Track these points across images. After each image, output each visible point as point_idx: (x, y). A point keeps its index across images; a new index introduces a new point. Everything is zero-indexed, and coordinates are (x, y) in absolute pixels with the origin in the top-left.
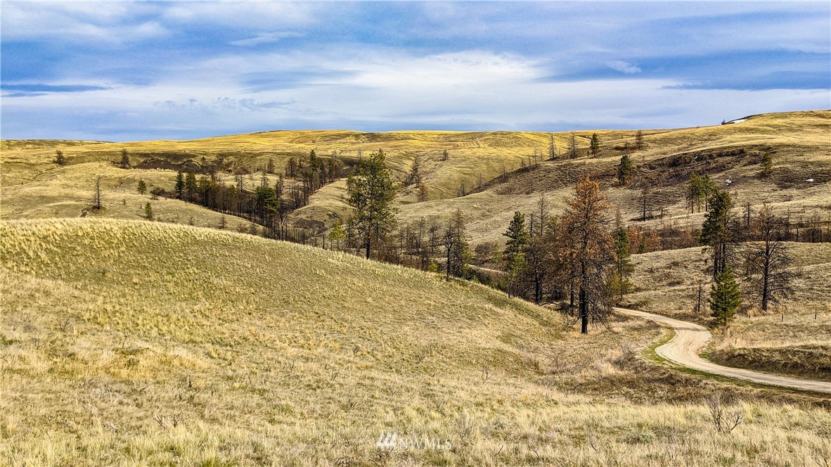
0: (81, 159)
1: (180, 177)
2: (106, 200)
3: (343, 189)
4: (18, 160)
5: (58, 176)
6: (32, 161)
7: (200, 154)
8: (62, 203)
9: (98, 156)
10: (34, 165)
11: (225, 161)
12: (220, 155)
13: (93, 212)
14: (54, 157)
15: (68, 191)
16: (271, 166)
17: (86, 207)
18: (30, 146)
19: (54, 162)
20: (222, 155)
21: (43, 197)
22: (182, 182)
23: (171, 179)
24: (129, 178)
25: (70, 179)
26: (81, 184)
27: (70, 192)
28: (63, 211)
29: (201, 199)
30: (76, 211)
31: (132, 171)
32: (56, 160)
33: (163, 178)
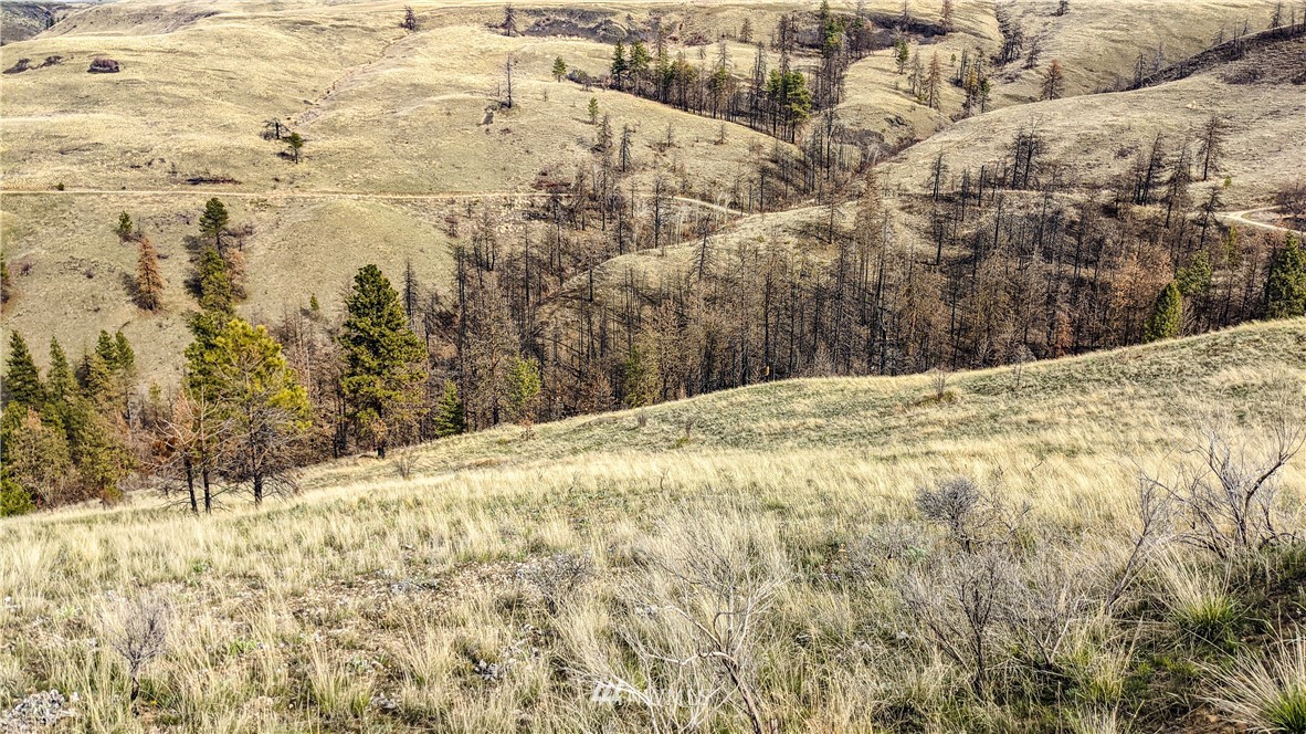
0: (438, 19)
1: (619, 52)
3: (888, 70)
4: (348, 23)
5: (419, 49)
6: (370, 25)
7: (623, 9)
8: (446, 97)
9: (465, 15)
10: (373, 30)
11: (664, 22)
12: (654, 11)
13: (503, 113)
14: (400, 16)
15: (444, 76)
16: (746, 29)
17: (489, 103)
19: (402, 25)
20: (657, 12)
21: (415, 86)
22: (622, 60)
23: (592, 55)
24: (524, 53)
25: (438, 55)
26: (460, 63)
27: (450, 77)
28: (458, 110)
29: (653, 89)
30: (476, 110)
31: (523, 41)
32: (404, 22)
33: (577, 53)
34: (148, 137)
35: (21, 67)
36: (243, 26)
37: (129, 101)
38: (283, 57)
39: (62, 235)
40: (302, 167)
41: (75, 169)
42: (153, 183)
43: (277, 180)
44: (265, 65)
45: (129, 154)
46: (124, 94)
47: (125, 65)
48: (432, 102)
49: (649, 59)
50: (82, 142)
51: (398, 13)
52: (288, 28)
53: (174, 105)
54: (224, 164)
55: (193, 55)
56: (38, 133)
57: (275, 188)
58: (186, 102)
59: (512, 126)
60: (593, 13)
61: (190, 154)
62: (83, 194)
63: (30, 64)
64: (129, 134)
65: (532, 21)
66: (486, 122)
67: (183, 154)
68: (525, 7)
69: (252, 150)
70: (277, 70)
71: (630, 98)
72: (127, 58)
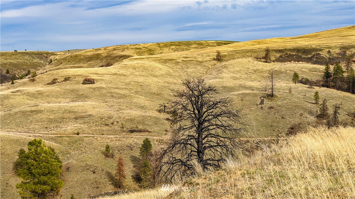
0: (232, 56)
1: (327, 69)
4: (190, 59)
5: (224, 70)
6: (200, 60)
7: (326, 48)
8: (240, 92)
9: (245, 53)
10: (201, 62)
11: (348, 53)
13: (269, 99)
14: (214, 55)
15: (238, 82)
17: (262, 95)
19: (214, 59)
20: (344, 48)
21: (225, 87)
22: (329, 73)
23: (311, 70)
24: (276, 70)
25: (234, 72)
26: (244, 76)
27: (241, 83)
28: (247, 98)
29: (346, 86)
30: (256, 98)
31: (274, 65)
32: (216, 58)
33: (304, 70)
34: (110, 112)
35: (54, 82)
36: (143, 62)
37: (100, 96)
38: (162, 75)
39: (80, 154)
41: (82, 126)
42: (115, 132)
43: (166, 131)
44: (155, 79)
45: (104, 120)
46: (98, 93)
47: (97, 80)
48: (234, 95)
49: (344, 72)
50: (84, 114)
51: (212, 54)
52: (163, 62)
53: (119, 98)
54: (144, 124)
55: (125, 75)
56: (65, 110)
57: (166, 134)
58: (124, 96)
59: (275, 106)
60: (310, 50)
61: (129, 119)
62: (87, 137)
63: (58, 80)
64: (102, 110)
65: (278, 55)
66: (261, 104)
67: (126, 119)
68: (275, 49)
69: (155, 117)
70: (161, 81)
71: (334, 91)
72: (97, 78)
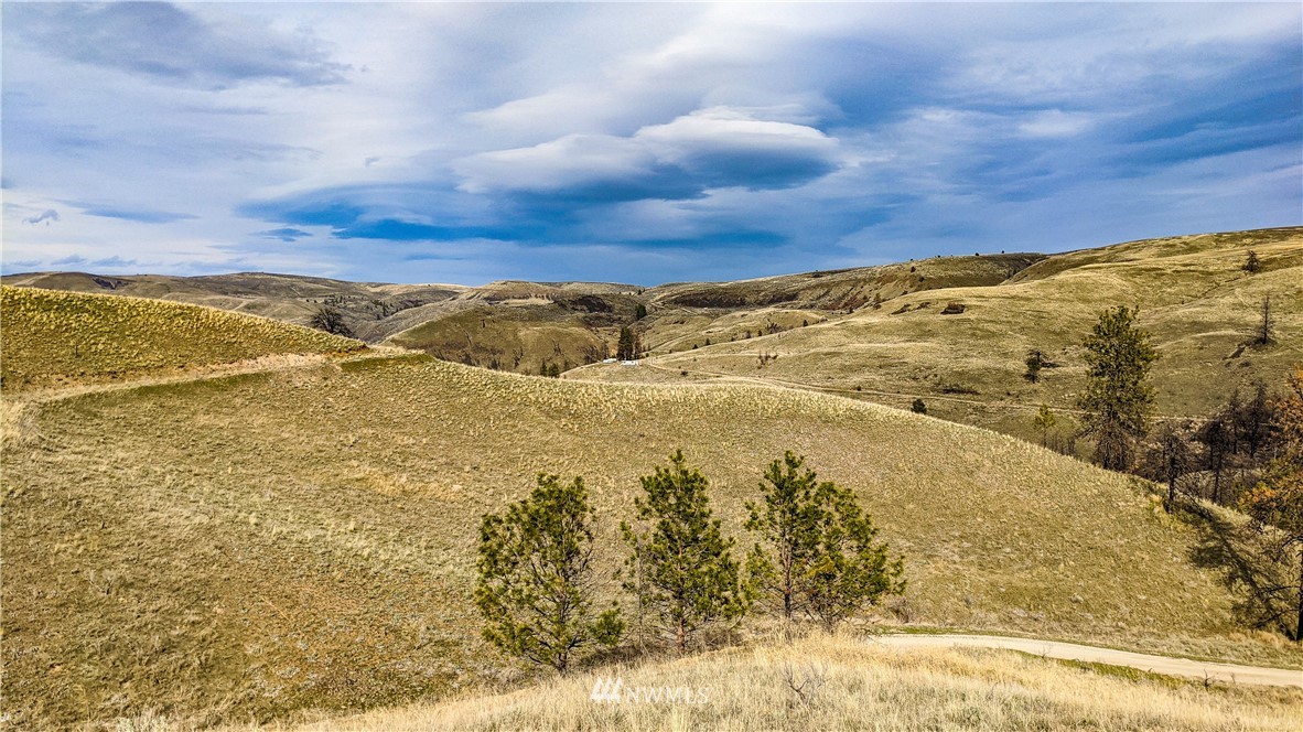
0: (1286, 261)
2: (1284, 329)
4: (1192, 268)
5: (1238, 290)
6: (1211, 269)
8: (1216, 333)
10: (1211, 274)
13: (1255, 349)
14: (1244, 261)
15: (1236, 314)
17: (1248, 339)
18: (1248, 241)
19: (1244, 268)
21: (1195, 323)
25: (1251, 294)
28: (1212, 345)
32: (1247, 265)
34: (941, 359)
35: (902, 310)
38: (1102, 300)
40: (1037, 386)
42: (920, 391)
43: (1008, 394)
44: (1081, 306)
45: (918, 370)
46: (954, 329)
47: (969, 307)
48: (1196, 338)
50: (898, 361)
51: (1241, 257)
52: (1131, 275)
53: (982, 338)
54: (977, 380)
55: (1029, 300)
58: (992, 335)
59: (1254, 360)
61: (958, 372)
63: (910, 308)
64: (931, 356)
66: (1233, 357)
67: (954, 372)
70: (1088, 311)
72: (975, 303)
